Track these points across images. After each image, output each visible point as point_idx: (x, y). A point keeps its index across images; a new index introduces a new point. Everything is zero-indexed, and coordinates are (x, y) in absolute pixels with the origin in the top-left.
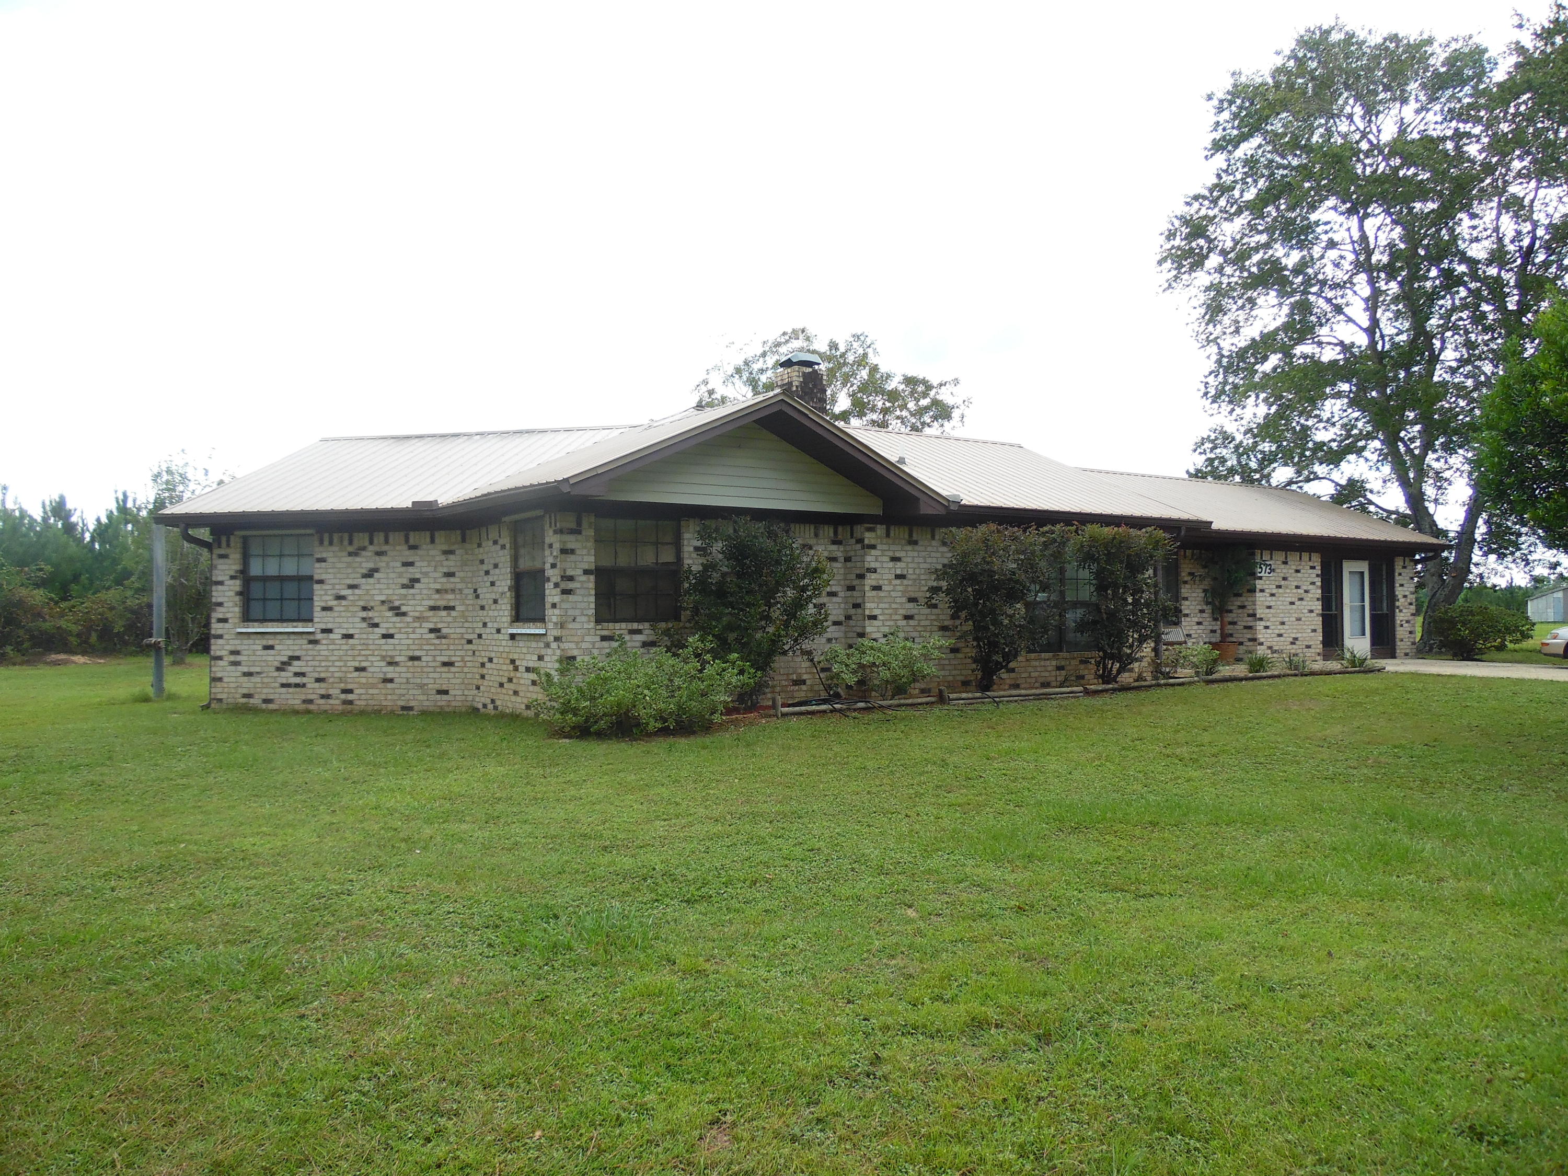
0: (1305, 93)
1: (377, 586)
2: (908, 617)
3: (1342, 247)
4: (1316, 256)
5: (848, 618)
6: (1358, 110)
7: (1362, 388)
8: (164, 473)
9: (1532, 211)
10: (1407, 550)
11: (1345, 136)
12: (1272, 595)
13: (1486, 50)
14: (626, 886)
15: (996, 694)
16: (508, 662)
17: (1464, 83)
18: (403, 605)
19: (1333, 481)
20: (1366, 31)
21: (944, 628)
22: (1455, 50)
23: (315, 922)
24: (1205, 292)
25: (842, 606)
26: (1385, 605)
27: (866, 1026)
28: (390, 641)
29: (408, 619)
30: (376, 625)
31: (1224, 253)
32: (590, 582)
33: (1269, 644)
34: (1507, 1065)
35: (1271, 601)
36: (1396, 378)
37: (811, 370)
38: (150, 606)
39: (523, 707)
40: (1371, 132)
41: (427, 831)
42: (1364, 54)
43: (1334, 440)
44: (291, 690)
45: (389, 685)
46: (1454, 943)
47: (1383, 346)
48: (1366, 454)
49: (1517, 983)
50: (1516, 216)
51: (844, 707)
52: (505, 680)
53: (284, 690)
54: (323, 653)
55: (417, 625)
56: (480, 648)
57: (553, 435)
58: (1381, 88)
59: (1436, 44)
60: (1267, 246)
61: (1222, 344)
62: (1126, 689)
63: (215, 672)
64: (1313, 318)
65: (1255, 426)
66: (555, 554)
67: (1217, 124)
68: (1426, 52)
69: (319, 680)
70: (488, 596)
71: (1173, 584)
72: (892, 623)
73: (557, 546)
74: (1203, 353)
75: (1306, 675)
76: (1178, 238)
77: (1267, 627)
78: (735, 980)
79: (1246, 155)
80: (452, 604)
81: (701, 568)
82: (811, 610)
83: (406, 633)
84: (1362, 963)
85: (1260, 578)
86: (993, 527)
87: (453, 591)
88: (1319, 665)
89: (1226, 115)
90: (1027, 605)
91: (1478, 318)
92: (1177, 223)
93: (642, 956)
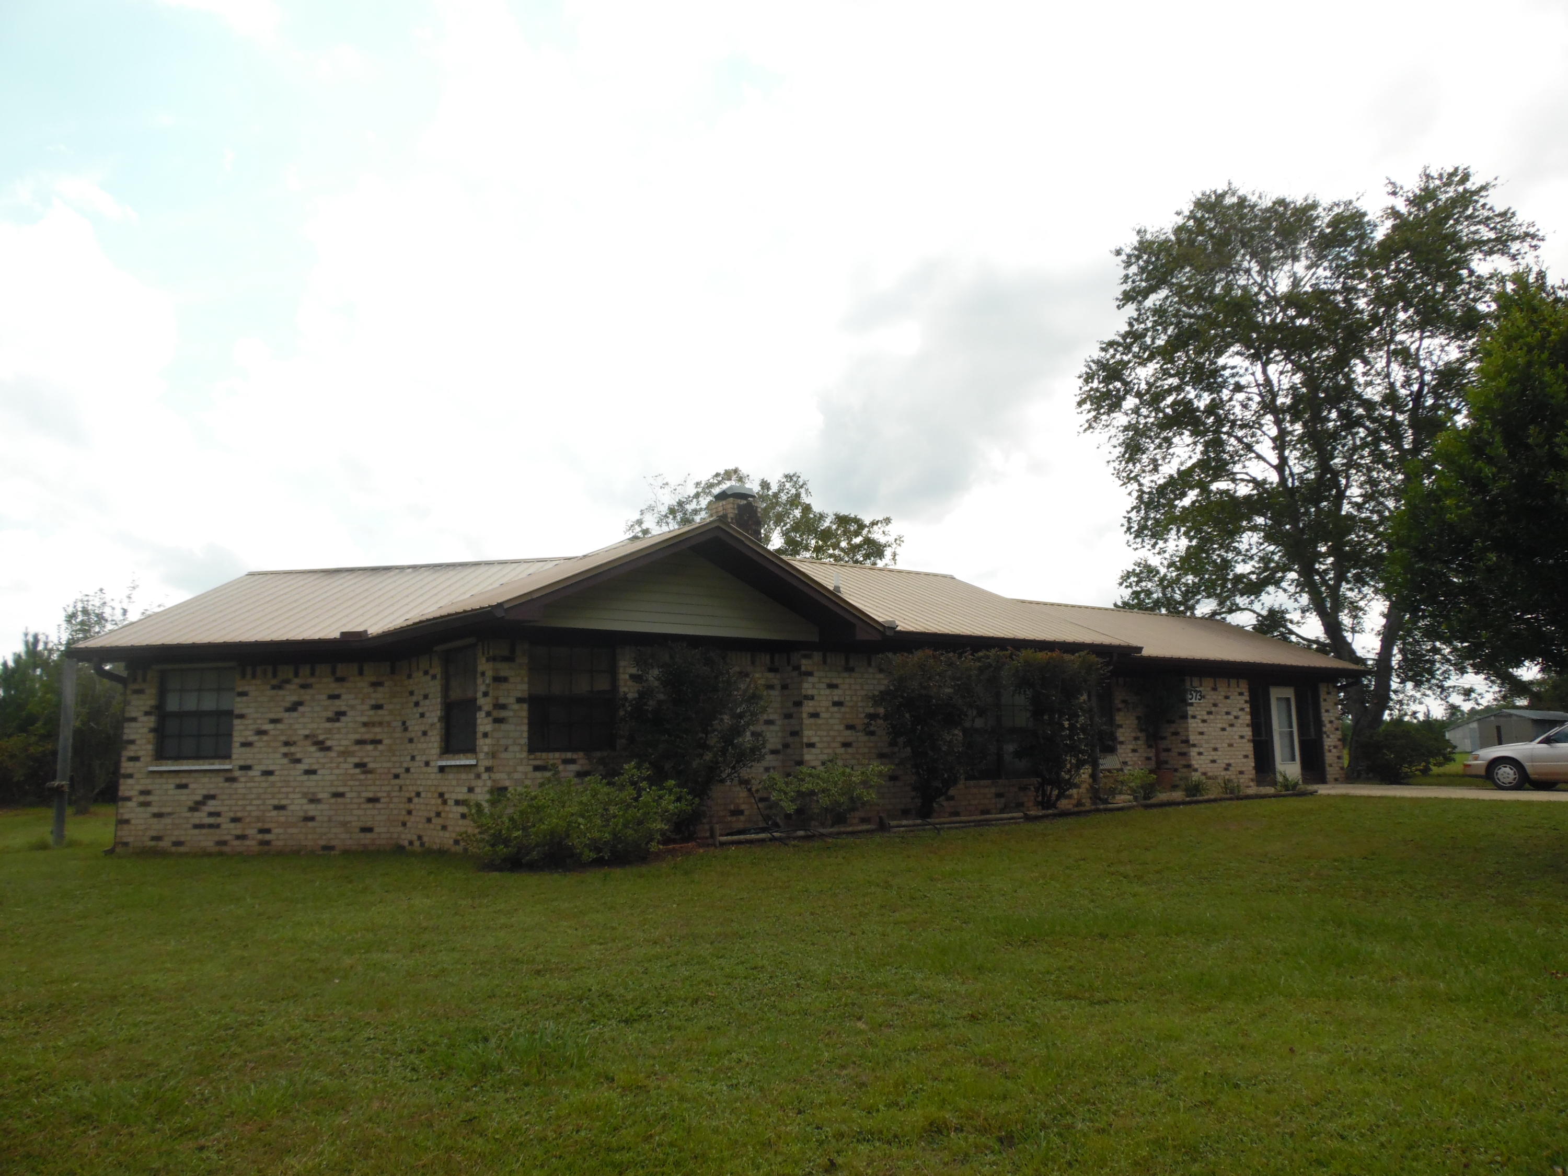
0: (1206, 249)
1: (301, 720)
2: (846, 745)
3: (1249, 390)
4: (1225, 398)
5: (786, 746)
6: (1255, 267)
7: (1277, 521)
8: (79, 613)
9: (1417, 359)
10: (1329, 676)
11: (1244, 288)
12: (1204, 721)
13: (1364, 214)
14: (561, 1008)
15: (937, 821)
16: (436, 795)
17: (1349, 242)
18: (328, 739)
19: (1254, 612)
20: (1257, 195)
21: (881, 756)
22: (1337, 214)
23: (221, 1053)
24: (1123, 431)
25: (780, 734)
26: (1312, 730)
27: (819, 1134)
28: (313, 777)
29: (333, 754)
30: (298, 761)
31: (1139, 395)
32: (523, 711)
33: (1203, 770)
34: (1482, 1150)
35: (1203, 727)
36: (1307, 512)
37: (745, 502)
38: (54, 753)
39: (451, 842)
40: (1267, 286)
41: (347, 961)
42: (1256, 216)
43: (1253, 573)
44: (204, 831)
45: (310, 824)
46: (1413, 1036)
47: (1293, 483)
48: (1284, 584)
49: (1482, 1073)
50: (1404, 363)
51: (783, 835)
52: (432, 814)
53: (197, 831)
54: (240, 791)
55: (341, 760)
56: (408, 782)
57: (487, 567)
58: (1274, 247)
59: (1320, 209)
60: (1179, 389)
61: (1142, 481)
62: (1065, 814)
63: (122, 814)
64: (1226, 456)
65: (1178, 559)
66: (487, 682)
67: (1127, 277)
68: (1312, 215)
69: (235, 820)
70: (416, 728)
71: (1108, 711)
72: (830, 751)
73: (489, 674)
74: (1124, 491)
75: (1242, 799)
76: (1096, 381)
77: (1200, 754)
78: (678, 1094)
79: (1154, 305)
80: (378, 737)
81: (636, 695)
82: (748, 736)
83: (331, 769)
84: (1325, 1058)
85: (1191, 704)
86: (929, 652)
87: (380, 724)
88: (1253, 790)
89: (1134, 269)
90: (965, 731)
91: (1379, 457)
92: (1094, 367)
93: (578, 1075)
